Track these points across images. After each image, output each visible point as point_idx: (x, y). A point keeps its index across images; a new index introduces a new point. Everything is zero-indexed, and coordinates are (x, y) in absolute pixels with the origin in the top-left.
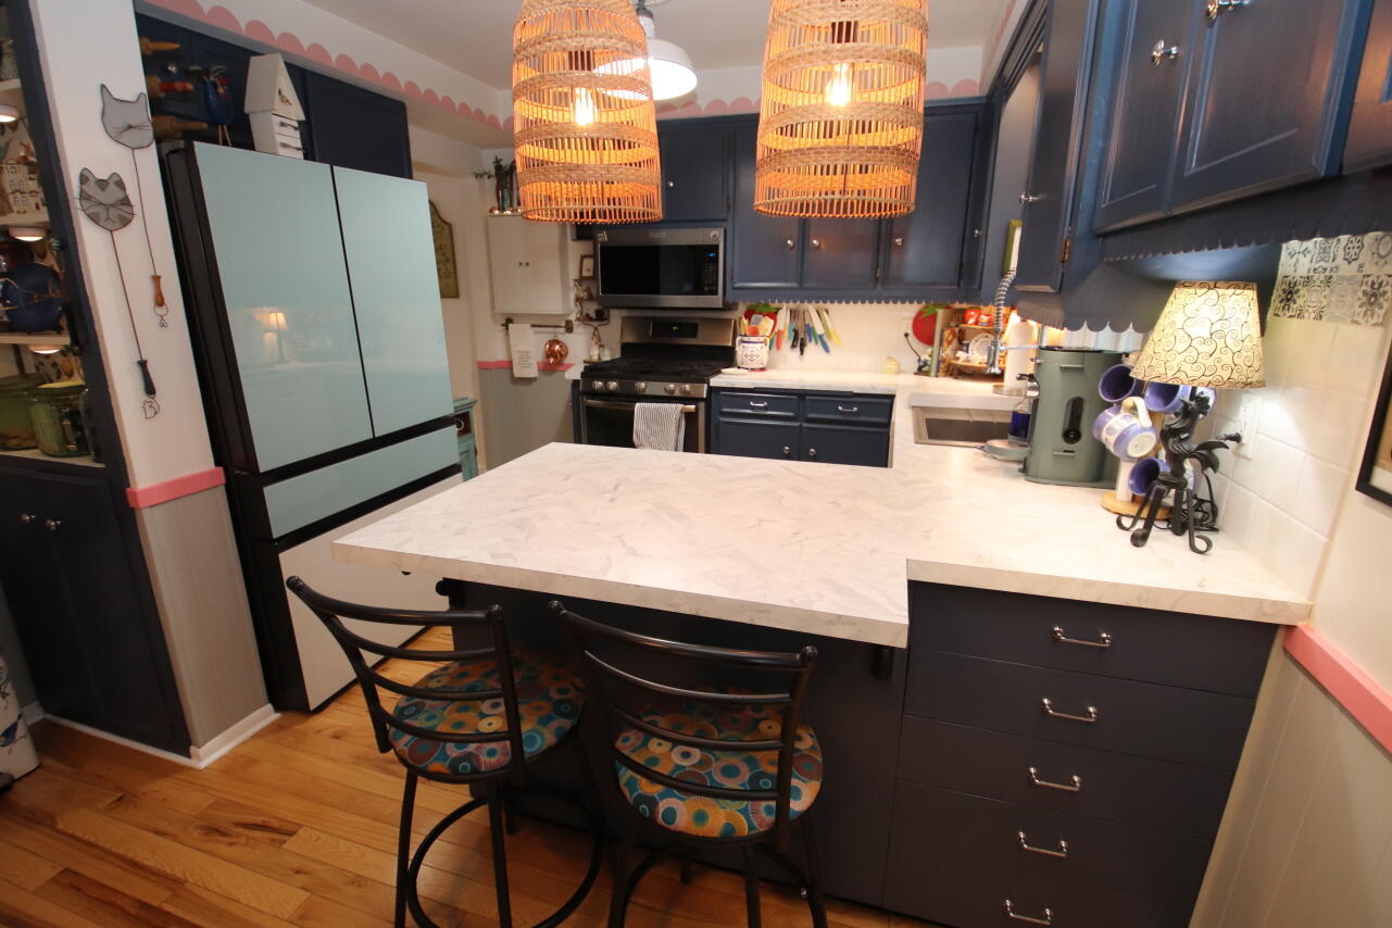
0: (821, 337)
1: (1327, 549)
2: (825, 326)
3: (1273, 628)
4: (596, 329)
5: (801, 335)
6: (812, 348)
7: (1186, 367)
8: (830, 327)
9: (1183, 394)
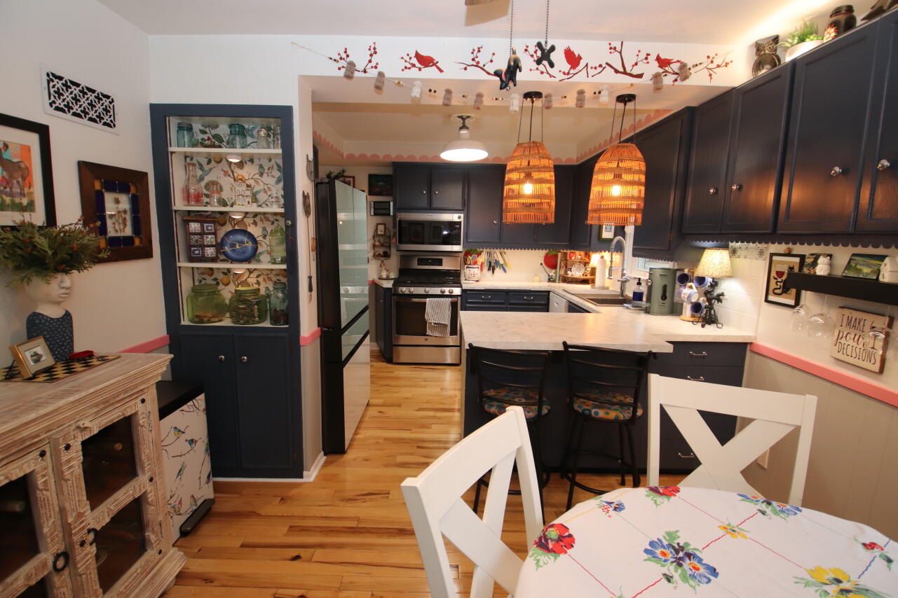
0: (502, 265)
1: (758, 320)
2: (504, 260)
3: (746, 344)
4: (382, 262)
5: (493, 264)
6: (498, 270)
7: (714, 272)
8: (507, 260)
9: (709, 280)
